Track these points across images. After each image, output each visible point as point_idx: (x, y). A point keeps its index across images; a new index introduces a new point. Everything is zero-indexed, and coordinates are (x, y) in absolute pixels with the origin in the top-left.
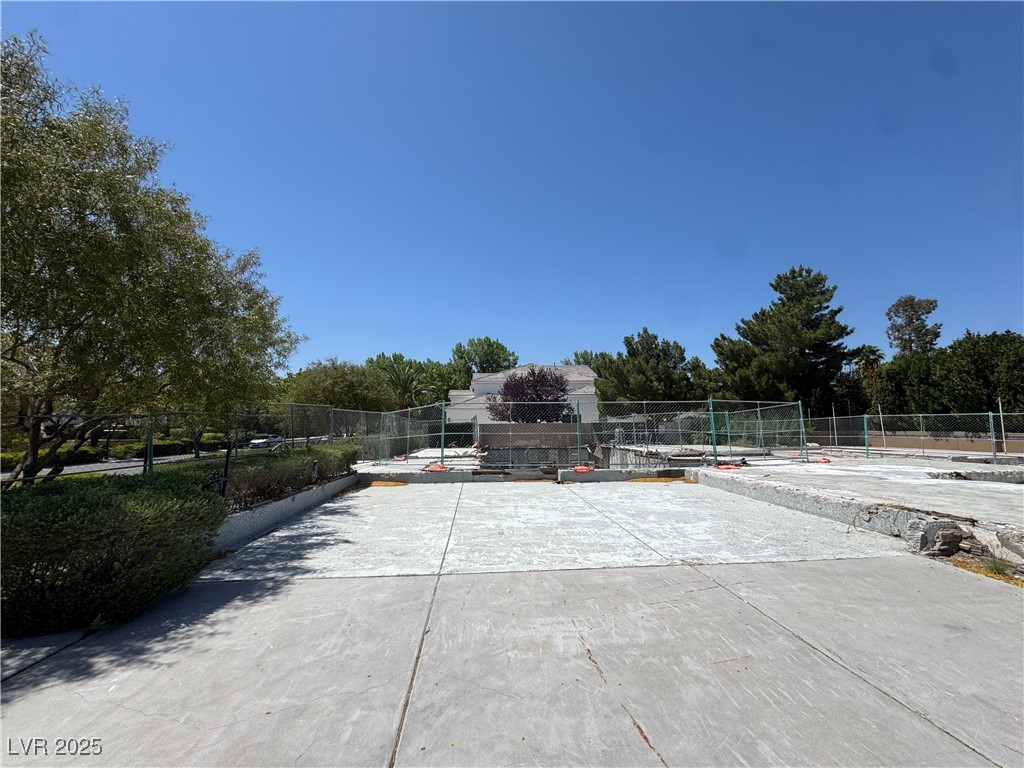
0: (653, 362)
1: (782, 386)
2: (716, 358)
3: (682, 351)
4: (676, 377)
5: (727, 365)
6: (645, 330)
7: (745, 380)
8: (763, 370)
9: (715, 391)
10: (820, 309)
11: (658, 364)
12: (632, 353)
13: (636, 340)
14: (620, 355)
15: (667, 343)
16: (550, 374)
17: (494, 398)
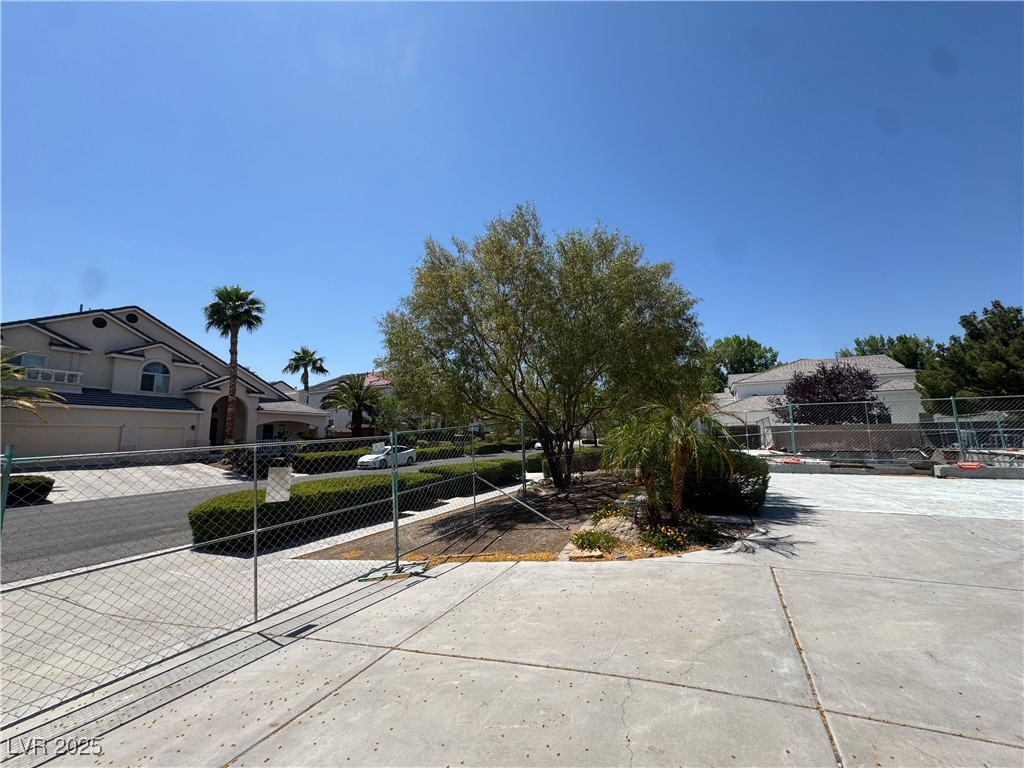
6: (997, 305)
13: (982, 318)
14: (954, 339)
16: (849, 370)
17: (778, 399)
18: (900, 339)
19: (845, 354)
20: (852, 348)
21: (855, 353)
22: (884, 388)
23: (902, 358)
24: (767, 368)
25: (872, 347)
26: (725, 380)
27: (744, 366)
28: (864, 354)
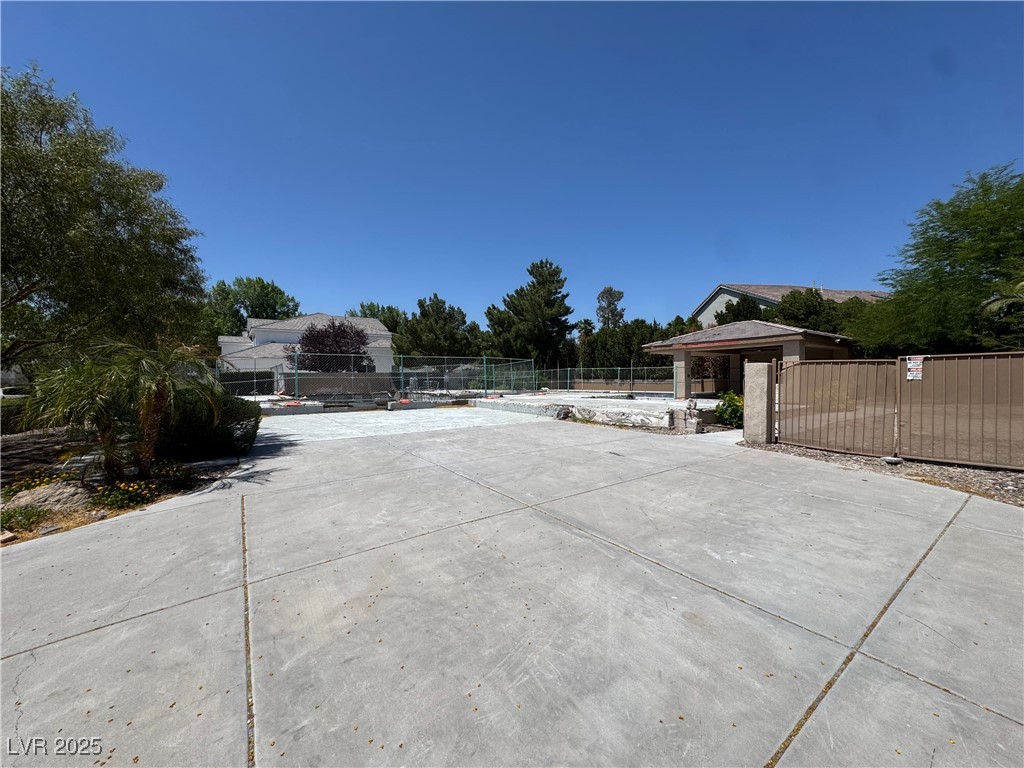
0: (441, 322)
1: (530, 347)
2: (488, 323)
3: (464, 316)
4: (459, 337)
5: (495, 329)
6: (435, 296)
7: (507, 341)
8: (519, 335)
9: (486, 349)
10: (556, 293)
11: (445, 325)
12: (424, 314)
13: (428, 303)
14: (414, 315)
15: (452, 308)
16: (351, 327)
17: (293, 348)
18: (389, 308)
19: (353, 314)
20: (358, 309)
21: (360, 314)
22: (373, 344)
23: (388, 323)
24: (288, 317)
25: (370, 311)
26: (244, 324)
27: (265, 311)
28: (365, 317)
